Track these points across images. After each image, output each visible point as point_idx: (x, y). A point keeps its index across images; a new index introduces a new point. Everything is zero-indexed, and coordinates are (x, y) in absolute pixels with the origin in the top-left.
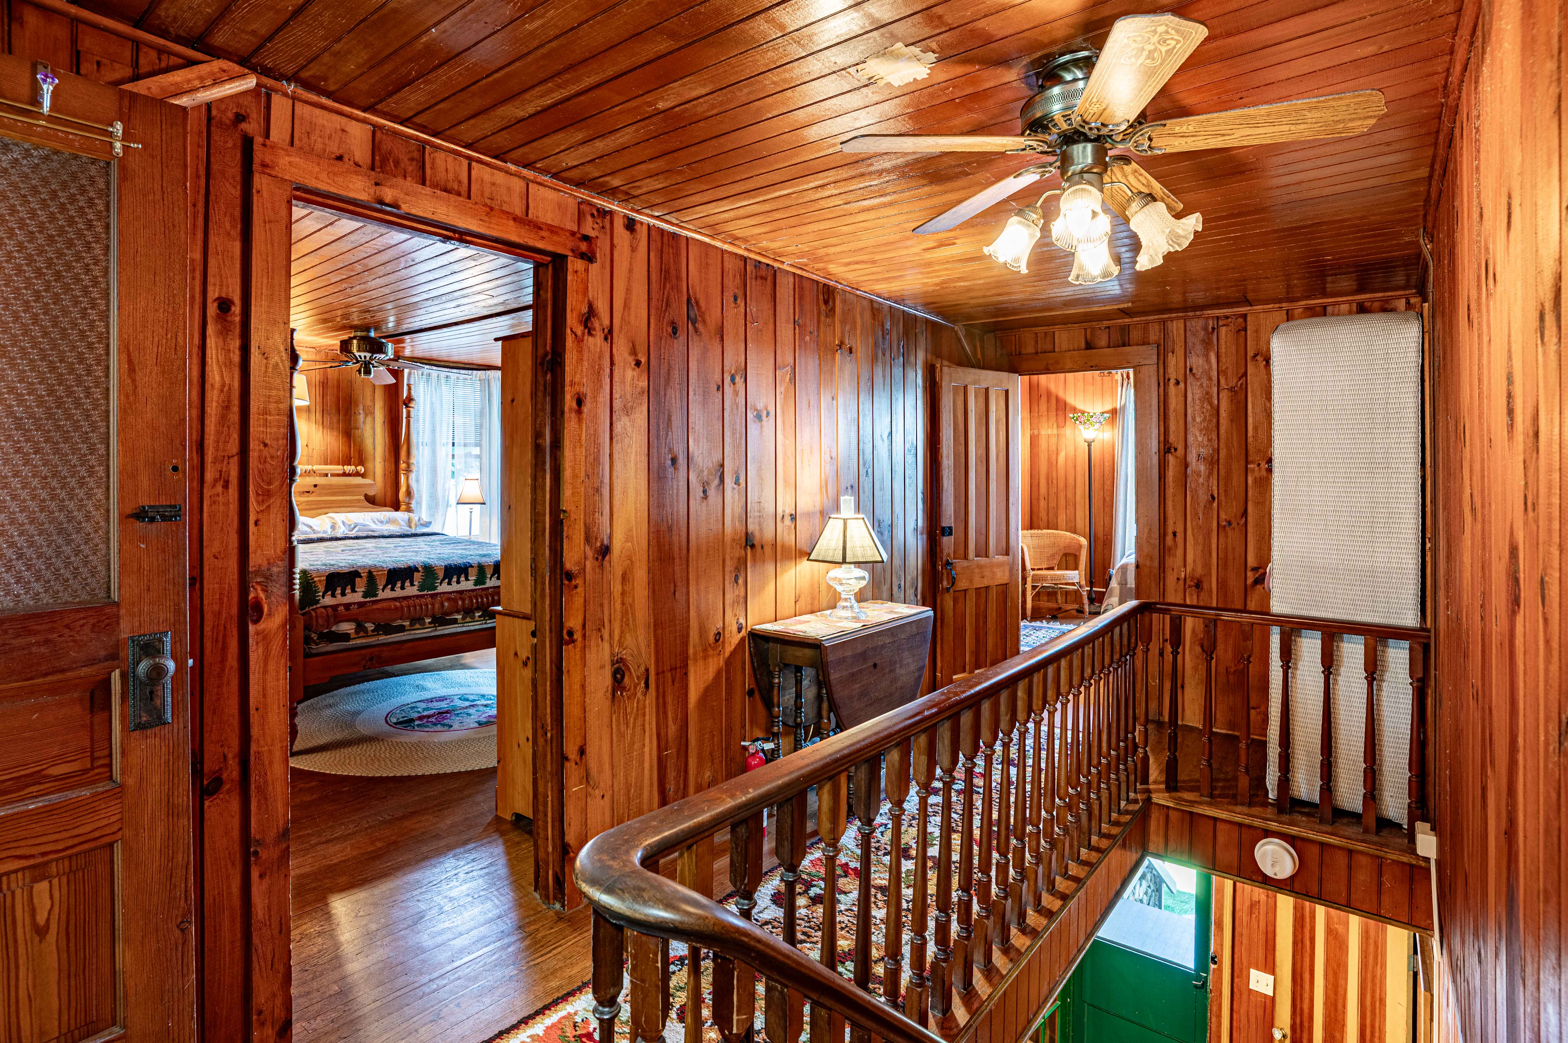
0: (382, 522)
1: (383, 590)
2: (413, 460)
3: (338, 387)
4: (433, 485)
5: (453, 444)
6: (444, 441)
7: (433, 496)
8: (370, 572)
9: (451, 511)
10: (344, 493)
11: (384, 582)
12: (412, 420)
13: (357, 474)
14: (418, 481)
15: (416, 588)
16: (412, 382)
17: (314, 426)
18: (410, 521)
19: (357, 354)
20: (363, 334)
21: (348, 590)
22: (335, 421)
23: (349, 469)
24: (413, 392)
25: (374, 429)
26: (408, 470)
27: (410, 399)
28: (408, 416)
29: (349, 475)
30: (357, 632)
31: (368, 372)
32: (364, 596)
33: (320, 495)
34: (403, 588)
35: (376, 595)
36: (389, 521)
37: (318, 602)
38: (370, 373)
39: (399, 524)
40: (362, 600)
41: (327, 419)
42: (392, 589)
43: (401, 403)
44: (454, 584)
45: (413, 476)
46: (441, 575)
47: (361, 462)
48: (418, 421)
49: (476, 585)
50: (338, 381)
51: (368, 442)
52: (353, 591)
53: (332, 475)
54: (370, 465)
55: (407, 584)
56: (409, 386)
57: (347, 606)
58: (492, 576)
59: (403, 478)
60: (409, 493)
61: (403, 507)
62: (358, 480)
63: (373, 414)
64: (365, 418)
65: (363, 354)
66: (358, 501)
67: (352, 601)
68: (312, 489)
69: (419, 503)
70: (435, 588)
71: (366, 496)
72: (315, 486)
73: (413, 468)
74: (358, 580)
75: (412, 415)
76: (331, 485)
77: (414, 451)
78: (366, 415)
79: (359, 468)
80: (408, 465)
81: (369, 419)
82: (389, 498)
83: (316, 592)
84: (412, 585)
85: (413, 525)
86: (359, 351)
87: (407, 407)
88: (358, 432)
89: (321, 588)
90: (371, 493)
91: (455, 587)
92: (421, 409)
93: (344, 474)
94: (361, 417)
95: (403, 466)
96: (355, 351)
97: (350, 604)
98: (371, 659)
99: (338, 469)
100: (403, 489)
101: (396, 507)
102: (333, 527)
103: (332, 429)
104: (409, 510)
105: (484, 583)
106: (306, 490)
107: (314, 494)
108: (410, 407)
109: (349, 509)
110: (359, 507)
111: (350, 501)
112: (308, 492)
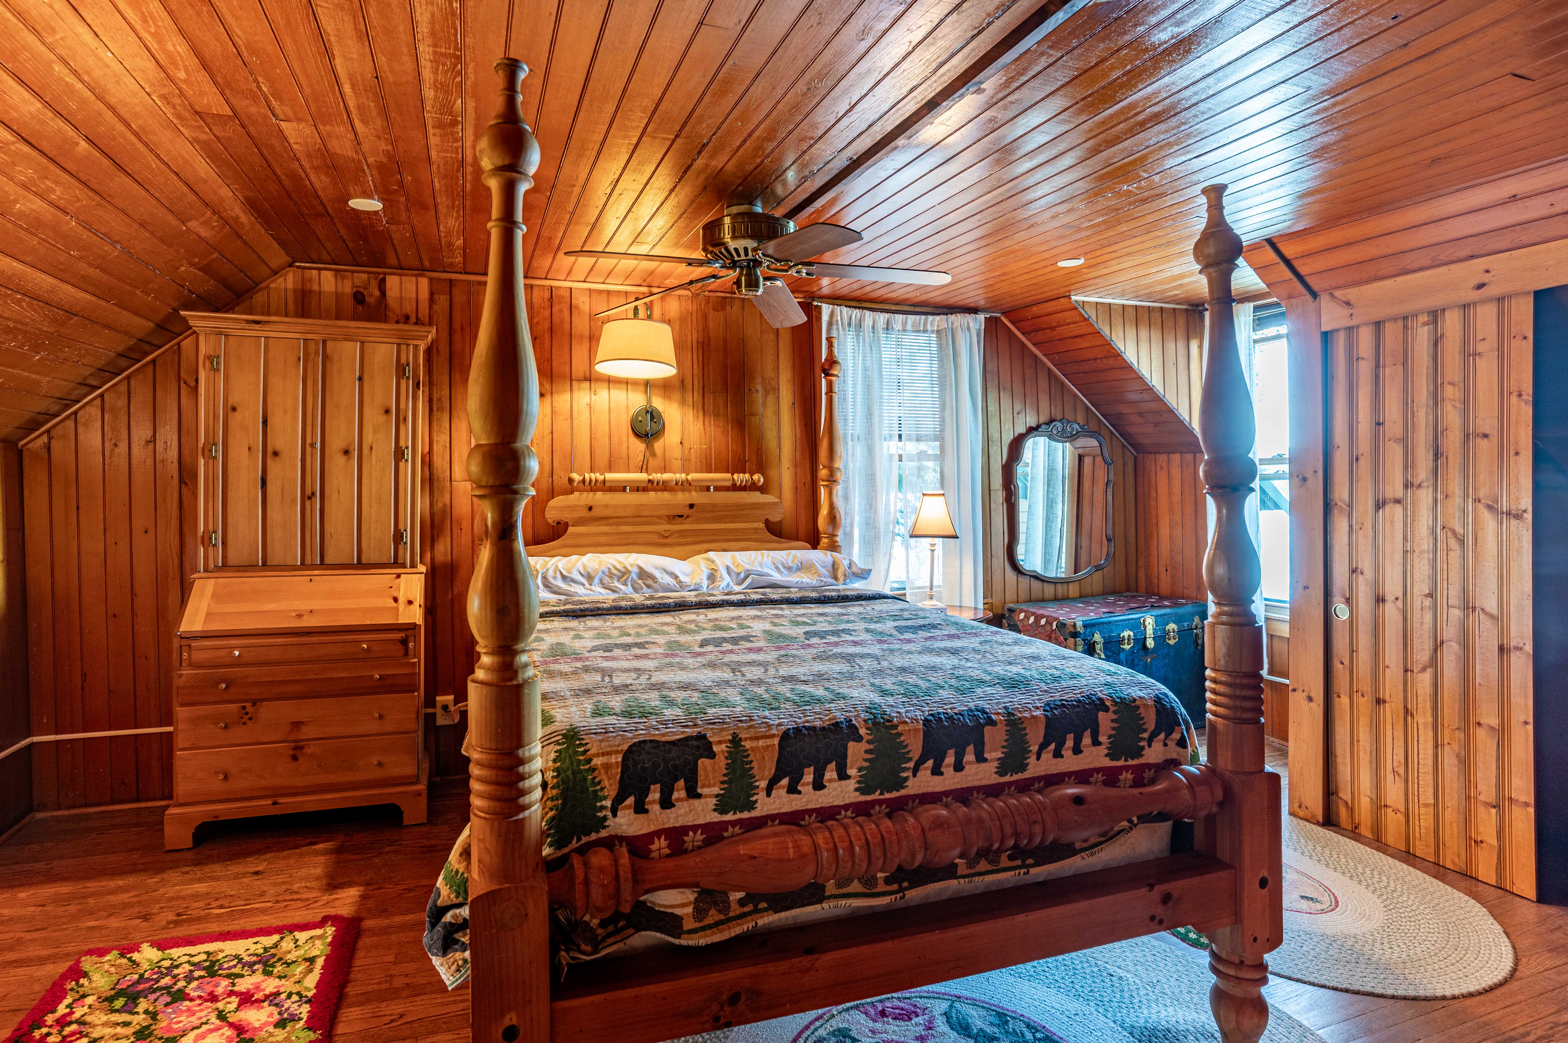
0: (789, 569)
1: (769, 791)
2: (838, 464)
3: (725, 349)
4: (871, 504)
5: (900, 436)
6: (886, 432)
7: (870, 524)
8: (736, 741)
9: (898, 547)
10: (733, 519)
11: (770, 770)
12: (836, 397)
13: (753, 487)
14: (846, 498)
15: (852, 784)
16: (834, 334)
17: (690, 414)
18: (834, 567)
19: (732, 245)
20: (743, 208)
21: (679, 793)
22: (721, 402)
23: (741, 478)
24: (836, 350)
25: (778, 414)
26: (832, 480)
27: (832, 362)
28: (830, 390)
29: (743, 488)
30: (699, 912)
31: (753, 284)
32: (721, 809)
33: (698, 521)
34: (818, 785)
35: (751, 806)
36: (802, 567)
37: (601, 823)
38: (757, 286)
39: (816, 572)
40: (716, 817)
41: (710, 398)
42: (793, 789)
43: (818, 369)
44: (948, 770)
45: (839, 490)
46: (916, 748)
47: (761, 468)
48: (845, 399)
49: (1001, 772)
50: (725, 341)
51: (770, 435)
52: (693, 793)
53: (717, 489)
54: (773, 473)
55: (830, 774)
56: (829, 340)
57: (675, 835)
58: (1043, 747)
59: (823, 493)
60: (833, 518)
61: (824, 541)
62: (755, 497)
63: (776, 390)
64: (765, 397)
65: (741, 244)
66: (756, 530)
67: (689, 821)
68: (687, 511)
69: (849, 535)
70: (901, 783)
71: (767, 522)
72: (691, 506)
73: (840, 476)
74: (704, 763)
75: (836, 388)
76: (714, 506)
77: (840, 448)
78: (767, 393)
79: (756, 477)
80: (832, 471)
81: (771, 399)
82: (803, 527)
83: (596, 797)
84: (843, 776)
85: (840, 574)
86: (734, 237)
87: (827, 375)
88: (755, 420)
89: (610, 788)
90: (775, 517)
91: (950, 780)
92: (850, 380)
93: (734, 488)
94: (759, 397)
95: (823, 473)
96: (727, 238)
97: (684, 830)
98: (734, 999)
99: (723, 477)
100: (824, 511)
101: (814, 542)
102: (712, 577)
103: (717, 415)
104: (833, 547)
105: (1023, 768)
106: (677, 512)
107: (690, 519)
108: (833, 375)
109: (742, 544)
110: (756, 540)
111: (743, 531)
112: (682, 516)
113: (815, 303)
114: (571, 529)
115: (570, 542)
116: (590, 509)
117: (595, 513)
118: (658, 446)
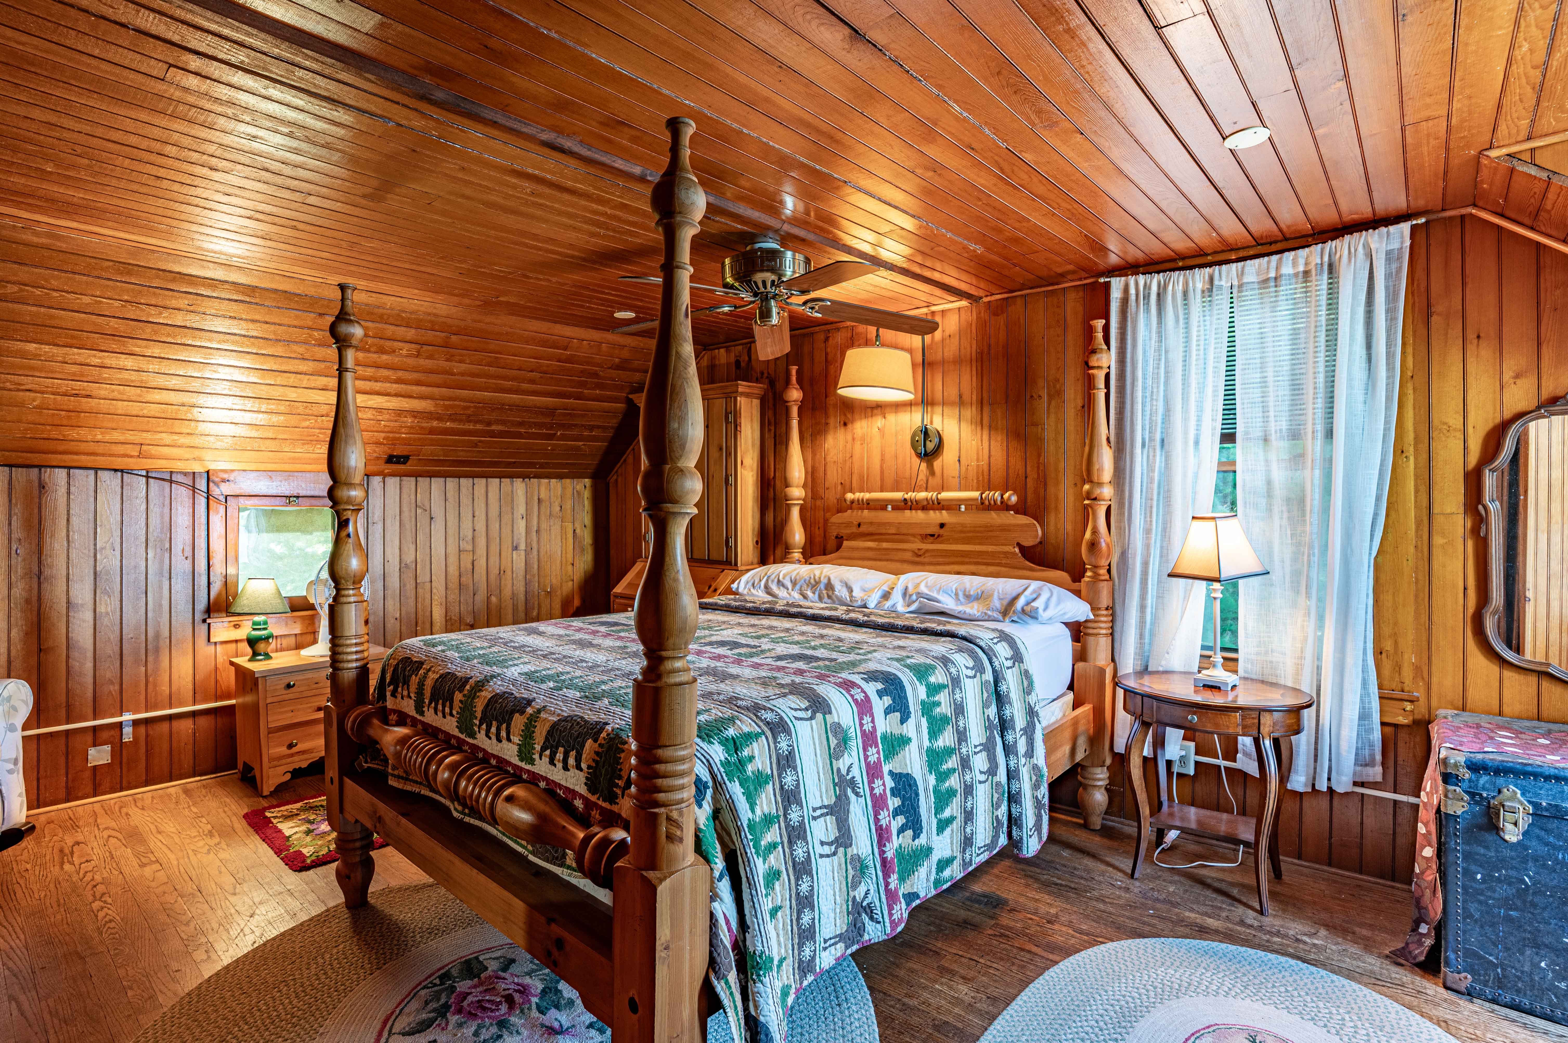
10: (983, 540)
17: (968, 429)
22: (1000, 413)
23: (990, 496)
26: (1092, 498)
33: (948, 541)
41: (988, 411)
50: (1005, 346)
51: (1054, 447)
54: (1054, 490)
60: (1094, 545)
61: (1089, 573)
62: (1006, 518)
63: (1061, 393)
64: (1049, 403)
66: (1005, 554)
68: (939, 531)
71: (1020, 547)
72: (942, 526)
76: (964, 526)
78: (1050, 398)
79: (1007, 495)
80: (1092, 487)
81: (1055, 405)
88: (1037, 429)
90: (1027, 542)
94: (1042, 403)
95: (1085, 489)
99: (972, 496)
103: (995, 428)
104: (1096, 581)
106: (929, 531)
107: (940, 539)
108: (1093, 368)
109: (991, 569)
110: (1005, 565)
111: (993, 554)
112: (933, 535)
113: (1102, 280)
114: (845, 543)
115: (845, 554)
116: (859, 525)
117: (863, 529)
118: (937, 464)
